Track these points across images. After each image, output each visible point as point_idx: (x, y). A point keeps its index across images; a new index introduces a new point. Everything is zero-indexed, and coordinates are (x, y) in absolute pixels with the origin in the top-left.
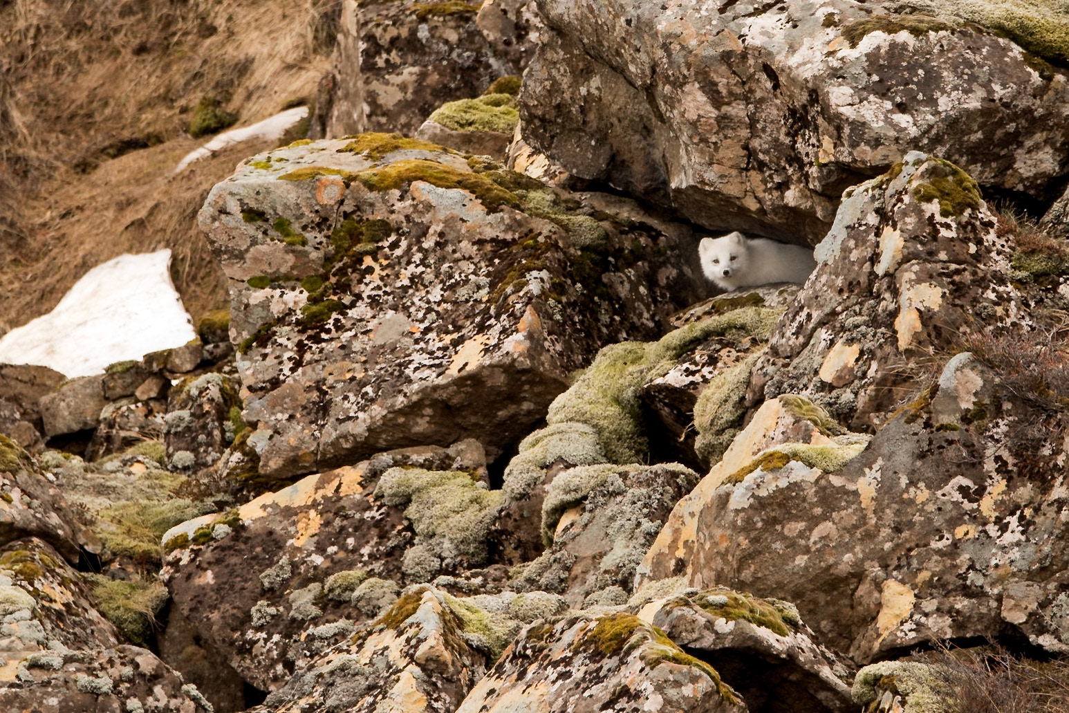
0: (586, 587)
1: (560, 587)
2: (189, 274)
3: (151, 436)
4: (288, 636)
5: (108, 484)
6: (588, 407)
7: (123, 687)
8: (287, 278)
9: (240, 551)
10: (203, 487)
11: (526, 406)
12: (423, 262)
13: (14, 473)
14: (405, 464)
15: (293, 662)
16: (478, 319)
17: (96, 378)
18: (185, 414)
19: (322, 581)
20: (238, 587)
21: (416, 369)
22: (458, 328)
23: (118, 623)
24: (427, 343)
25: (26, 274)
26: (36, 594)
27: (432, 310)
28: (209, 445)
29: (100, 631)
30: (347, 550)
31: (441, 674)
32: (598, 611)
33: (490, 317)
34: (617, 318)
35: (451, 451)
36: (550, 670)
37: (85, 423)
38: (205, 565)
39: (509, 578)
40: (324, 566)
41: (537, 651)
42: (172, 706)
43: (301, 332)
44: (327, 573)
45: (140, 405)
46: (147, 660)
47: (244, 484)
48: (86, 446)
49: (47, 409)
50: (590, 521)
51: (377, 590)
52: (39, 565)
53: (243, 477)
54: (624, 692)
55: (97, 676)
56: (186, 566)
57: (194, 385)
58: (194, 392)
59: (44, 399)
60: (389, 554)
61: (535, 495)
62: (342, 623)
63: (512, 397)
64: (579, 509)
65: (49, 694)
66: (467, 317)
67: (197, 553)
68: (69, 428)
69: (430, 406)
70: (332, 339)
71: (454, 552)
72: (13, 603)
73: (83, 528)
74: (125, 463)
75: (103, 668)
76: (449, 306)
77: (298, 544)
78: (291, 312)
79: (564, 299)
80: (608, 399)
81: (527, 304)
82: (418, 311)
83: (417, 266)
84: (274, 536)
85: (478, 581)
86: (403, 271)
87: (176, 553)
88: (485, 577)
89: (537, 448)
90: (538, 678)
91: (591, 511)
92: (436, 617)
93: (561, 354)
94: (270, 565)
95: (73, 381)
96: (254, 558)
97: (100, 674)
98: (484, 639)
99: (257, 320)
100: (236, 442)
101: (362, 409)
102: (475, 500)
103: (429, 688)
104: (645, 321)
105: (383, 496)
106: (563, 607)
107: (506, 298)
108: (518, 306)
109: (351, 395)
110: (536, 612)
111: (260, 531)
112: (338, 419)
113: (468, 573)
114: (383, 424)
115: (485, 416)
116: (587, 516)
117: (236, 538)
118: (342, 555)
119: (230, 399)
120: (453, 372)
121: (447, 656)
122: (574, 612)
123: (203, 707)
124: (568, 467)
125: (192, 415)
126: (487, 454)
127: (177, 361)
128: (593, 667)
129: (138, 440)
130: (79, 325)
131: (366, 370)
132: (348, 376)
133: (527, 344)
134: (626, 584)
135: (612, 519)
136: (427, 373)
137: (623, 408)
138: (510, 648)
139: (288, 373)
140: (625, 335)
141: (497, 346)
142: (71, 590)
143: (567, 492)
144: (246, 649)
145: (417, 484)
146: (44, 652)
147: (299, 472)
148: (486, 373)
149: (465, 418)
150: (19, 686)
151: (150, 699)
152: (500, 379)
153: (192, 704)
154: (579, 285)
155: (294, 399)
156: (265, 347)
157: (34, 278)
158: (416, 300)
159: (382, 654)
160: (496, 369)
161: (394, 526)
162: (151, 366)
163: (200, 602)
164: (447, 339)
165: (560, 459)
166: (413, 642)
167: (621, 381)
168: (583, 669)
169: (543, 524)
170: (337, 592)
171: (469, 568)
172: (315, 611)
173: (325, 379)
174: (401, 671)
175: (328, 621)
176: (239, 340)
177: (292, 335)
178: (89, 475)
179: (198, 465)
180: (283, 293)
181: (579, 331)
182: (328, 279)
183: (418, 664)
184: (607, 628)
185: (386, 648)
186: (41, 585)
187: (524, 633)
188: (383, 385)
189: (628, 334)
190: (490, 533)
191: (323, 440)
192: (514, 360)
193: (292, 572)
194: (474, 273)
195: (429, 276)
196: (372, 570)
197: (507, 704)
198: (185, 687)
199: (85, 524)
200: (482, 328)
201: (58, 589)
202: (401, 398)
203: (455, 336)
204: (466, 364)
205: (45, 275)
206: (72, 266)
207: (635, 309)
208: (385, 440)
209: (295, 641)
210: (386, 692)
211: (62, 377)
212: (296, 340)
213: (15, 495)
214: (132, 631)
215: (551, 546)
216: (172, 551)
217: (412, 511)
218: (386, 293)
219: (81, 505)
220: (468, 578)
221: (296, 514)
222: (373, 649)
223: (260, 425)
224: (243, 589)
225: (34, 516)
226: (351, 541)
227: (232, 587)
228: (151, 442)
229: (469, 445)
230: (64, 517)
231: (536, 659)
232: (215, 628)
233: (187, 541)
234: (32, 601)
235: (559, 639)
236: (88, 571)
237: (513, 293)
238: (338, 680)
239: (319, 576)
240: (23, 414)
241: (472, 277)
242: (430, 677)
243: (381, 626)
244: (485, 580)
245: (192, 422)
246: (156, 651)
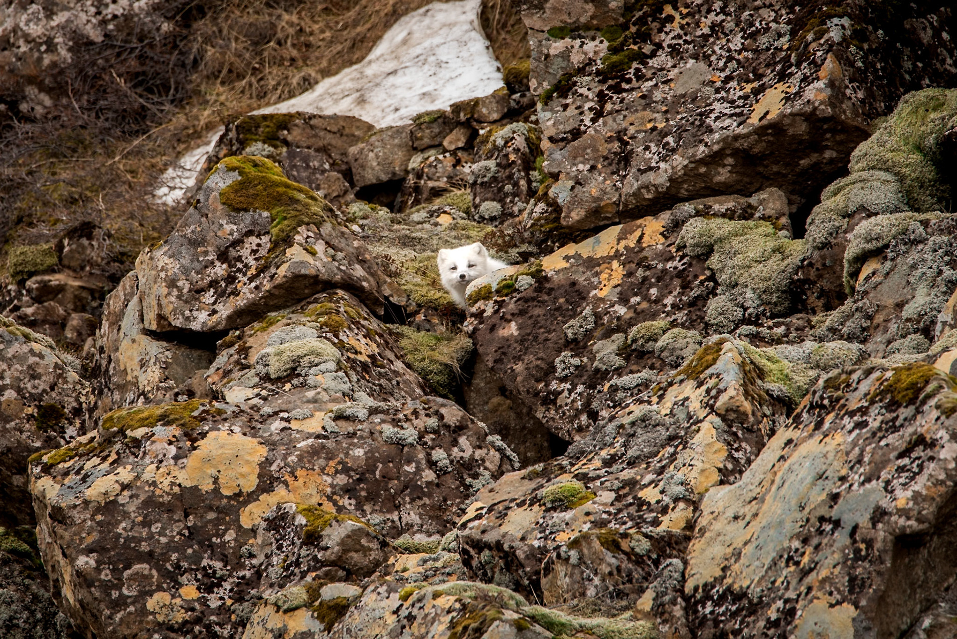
0: (888, 335)
1: (862, 336)
2: (499, 21)
3: (458, 187)
4: (592, 386)
5: (414, 235)
6: (889, 155)
7: (428, 438)
8: (587, 27)
9: (543, 302)
10: (507, 238)
11: (828, 154)
12: (723, 11)
13: (318, 225)
14: (707, 213)
15: (597, 412)
16: (778, 67)
17: (404, 127)
18: (492, 164)
19: (626, 332)
20: (542, 338)
21: (717, 118)
22: (759, 77)
23: (424, 374)
24: (728, 92)
25: (337, 23)
26: (341, 346)
27: (734, 58)
28: (515, 195)
29: (406, 382)
30: (649, 301)
31: (742, 424)
32: (899, 360)
33: (790, 67)
34: (920, 65)
35: (753, 200)
36: (846, 419)
37: (394, 174)
38: (509, 317)
39: (812, 327)
40: (628, 316)
41: (834, 401)
42: (477, 457)
43: (602, 82)
44: (631, 323)
45: (447, 154)
46: (452, 413)
47: (549, 235)
48: (396, 196)
49: (356, 160)
50: (892, 270)
51: (681, 341)
52: (343, 317)
53: (547, 228)
54: (920, 440)
55: (402, 428)
56: (490, 317)
57: (500, 135)
58: (500, 142)
59: (353, 150)
60: (692, 304)
61: (837, 244)
62: (645, 374)
63: (814, 144)
64: (880, 257)
65: (354, 445)
66: (768, 66)
67: (500, 304)
68: (378, 178)
69: (731, 155)
70: (632, 89)
71: (757, 302)
72: (318, 355)
73: (388, 280)
74: (431, 214)
75: (407, 420)
76: (750, 55)
77: (601, 294)
78: (591, 62)
79: (866, 46)
80: (910, 147)
81: (827, 53)
82: (718, 59)
83: (717, 15)
84: (577, 287)
85: (781, 330)
86: (703, 19)
87: (480, 304)
88: (788, 327)
89: (838, 197)
90: (835, 428)
91: (892, 260)
92: (736, 368)
93: (863, 101)
94: (573, 316)
95: (382, 131)
96: (557, 309)
97: (405, 425)
98: (785, 389)
99: (557, 69)
100: (540, 193)
101: (664, 159)
102: (778, 250)
103: (729, 438)
104: (949, 68)
105: (685, 246)
106: (863, 356)
107: (807, 45)
108: (819, 54)
109: (652, 145)
110: (837, 361)
111: (563, 282)
112: (639, 170)
113: (771, 323)
114: (685, 174)
115: (787, 165)
116: (888, 264)
117: (539, 289)
118: (645, 305)
119: (534, 150)
120: (754, 120)
121: (747, 406)
122: (876, 361)
123: (508, 457)
124: (869, 216)
125: (498, 165)
126: (790, 203)
127: (484, 111)
128: (889, 416)
129: (445, 190)
130: (389, 74)
131: (667, 120)
132: (650, 126)
133: (829, 91)
134: (927, 332)
135: (914, 267)
136: (727, 122)
137: (925, 156)
138: (808, 397)
139: (588, 123)
140: (927, 81)
141: (798, 94)
142: (376, 342)
143: (868, 242)
144: (550, 400)
145: (718, 234)
146: (349, 404)
147: (602, 223)
148: (787, 121)
149: (766, 167)
150: (326, 437)
151: (456, 449)
152: (802, 128)
153: (498, 455)
154: (881, 32)
155: (595, 150)
156: (566, 97)
157: (345, 27)
158: (716, 48)
159: (683, 405)
160: (797, 118)
161: (696, 277)
162: (458, 116)
163: (504, 354)
164: (748, 88)
165: (862, 208)
166: (713, 393)
167: (923, 128)
168: (880, 418)
169: (845, 274)
170: (640, 343)
171: (772, 317)
172: (618, 361)
173: (626, 130)
174: (701, 421)
175: (632, 372)
176: (540, 91)
177: (593, 85)
178: (396, 227)
179: (506, 215)
180: (583, 43)
181: (881, 78)
182: (628, 28)
183: (718, 415)
184: (903, 377)
185: (687, 399)
186: (349, 337)
187: (821, 382)
188: (684, 135)
189: (930, 81)
190: (793, 282)
191: (625, 191)
192: (815, 109)
193: (595, 323)
194: (775, 21)
195: (730, 25)
196: (675, 320)
197: (804, 454)
198: (490, 438)
199: (390, 276)
200: (783, 77)
201: (363, 341)
202: (702, 148)
203: (756, 84)
204: (767, 113)
205: (355, 23)
206: (382, 14)
207: (938, 55)
208: (687, 190)
209: (599, 392)
210: (687, 442)
211: (370, 127)
212: (597, 90)
213: (320, 247)
214: (438, 382)
215: (853, 296)
216: (476, 302)
217: (714, 261)
218: (686, 42)
219: (386, 257)
220: (770, 328)
221: (599, 265)
222: (674, 400)
223: (562, 176)
224: (546, 340)
225: (338, 269)
226: (654, 291)
227: (536, 338)
228: (459, 193)
229: (771, 194)
230: (369, 270)
231: (833, 409)
232: (519, 379)
233: (491, 293)
234: (337, 353)
235: (856, 389)
236: (393, 323)
237: (814, 40)
238: (639, 431)
239: (622, 327)
240: (331, 165)
241: (773, 25)
242: (730, 426)
243: (682, 377)
244: (788, 329)
245: (498, 172)
246: (462, 403)
